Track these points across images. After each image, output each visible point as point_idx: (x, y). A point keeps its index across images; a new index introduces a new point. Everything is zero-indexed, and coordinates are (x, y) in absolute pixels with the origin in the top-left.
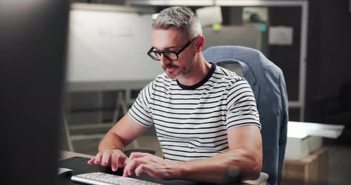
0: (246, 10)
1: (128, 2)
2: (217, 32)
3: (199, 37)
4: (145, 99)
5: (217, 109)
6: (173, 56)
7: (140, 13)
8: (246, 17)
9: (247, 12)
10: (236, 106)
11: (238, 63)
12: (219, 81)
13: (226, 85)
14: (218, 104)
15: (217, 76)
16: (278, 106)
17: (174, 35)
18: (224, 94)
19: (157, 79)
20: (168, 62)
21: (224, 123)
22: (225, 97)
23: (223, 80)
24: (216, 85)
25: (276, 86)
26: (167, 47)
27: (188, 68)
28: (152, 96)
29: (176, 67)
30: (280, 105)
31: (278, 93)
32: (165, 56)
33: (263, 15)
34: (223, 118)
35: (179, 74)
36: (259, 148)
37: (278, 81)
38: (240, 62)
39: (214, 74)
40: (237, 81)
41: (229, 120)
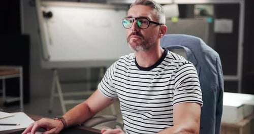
0: (197, 7)
1: (109, 2)
2: (175, 23)
4: (110, 76)
5: (166, 88)
7: (117, 10)
8: (197, 12)
9: (198, 8)
10: (182, 85)
12: (169, 64)
13: (174, 68)
14: (167, 83)
15: (168, 60)
16: (215, 84)
18: (172, 76)
19: (120, 60)
21: (171, 100)
22: (173, 78)
23: (172, 63)
24: (166, 68)
25: (213, 67)
28: (115, 74)
30: (217, 82)
31: (216, 73)
33: (210, 11)
34: (171, 96)
37: (215, 63)
38: (184, 47)
39: (165, 59)
40: (184, 64)
41: (175, 98)
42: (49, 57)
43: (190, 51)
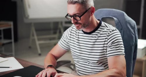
3: (92, 7)
4: (66, 36)
5: (102, 46)
6: (78, 18)
10: (113, 45)
11: (113, 18)
12: (103, 30)
13: (107, 33)
15: (102, 28)
17: (78, 7)
18: (106, 38)
19: (72, 27)
20: (76, 21)
22: (107, 40)
23: (105, 30)
24: (101, 33)
25: (132, 30)
26: (75, 13)
27: (86, 24)
28: (70, 36)
29: (80, 24)
31: (133, 34)
32: (74, 18)
34: (105, 51)
35: (82, 27)
36: (124, 68)
37: (133, 28)
38: (114, 18)
39: (100, 27)
40: (113, 31)
41: (108, 53)
42: (28, 16)
43: (117, 20)
